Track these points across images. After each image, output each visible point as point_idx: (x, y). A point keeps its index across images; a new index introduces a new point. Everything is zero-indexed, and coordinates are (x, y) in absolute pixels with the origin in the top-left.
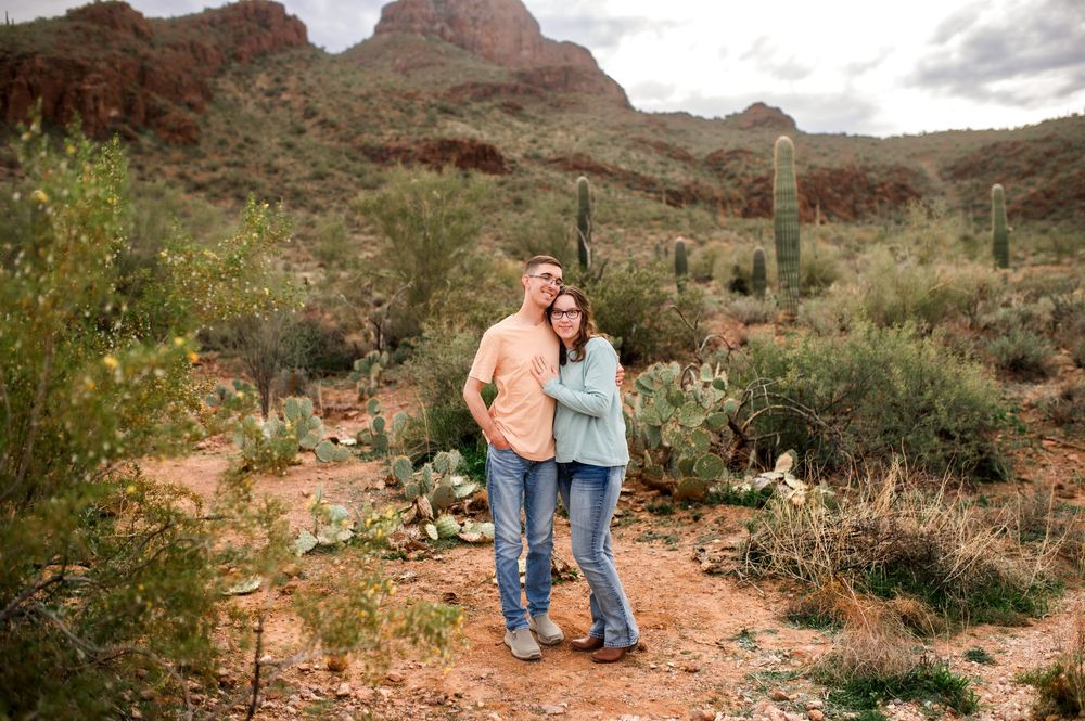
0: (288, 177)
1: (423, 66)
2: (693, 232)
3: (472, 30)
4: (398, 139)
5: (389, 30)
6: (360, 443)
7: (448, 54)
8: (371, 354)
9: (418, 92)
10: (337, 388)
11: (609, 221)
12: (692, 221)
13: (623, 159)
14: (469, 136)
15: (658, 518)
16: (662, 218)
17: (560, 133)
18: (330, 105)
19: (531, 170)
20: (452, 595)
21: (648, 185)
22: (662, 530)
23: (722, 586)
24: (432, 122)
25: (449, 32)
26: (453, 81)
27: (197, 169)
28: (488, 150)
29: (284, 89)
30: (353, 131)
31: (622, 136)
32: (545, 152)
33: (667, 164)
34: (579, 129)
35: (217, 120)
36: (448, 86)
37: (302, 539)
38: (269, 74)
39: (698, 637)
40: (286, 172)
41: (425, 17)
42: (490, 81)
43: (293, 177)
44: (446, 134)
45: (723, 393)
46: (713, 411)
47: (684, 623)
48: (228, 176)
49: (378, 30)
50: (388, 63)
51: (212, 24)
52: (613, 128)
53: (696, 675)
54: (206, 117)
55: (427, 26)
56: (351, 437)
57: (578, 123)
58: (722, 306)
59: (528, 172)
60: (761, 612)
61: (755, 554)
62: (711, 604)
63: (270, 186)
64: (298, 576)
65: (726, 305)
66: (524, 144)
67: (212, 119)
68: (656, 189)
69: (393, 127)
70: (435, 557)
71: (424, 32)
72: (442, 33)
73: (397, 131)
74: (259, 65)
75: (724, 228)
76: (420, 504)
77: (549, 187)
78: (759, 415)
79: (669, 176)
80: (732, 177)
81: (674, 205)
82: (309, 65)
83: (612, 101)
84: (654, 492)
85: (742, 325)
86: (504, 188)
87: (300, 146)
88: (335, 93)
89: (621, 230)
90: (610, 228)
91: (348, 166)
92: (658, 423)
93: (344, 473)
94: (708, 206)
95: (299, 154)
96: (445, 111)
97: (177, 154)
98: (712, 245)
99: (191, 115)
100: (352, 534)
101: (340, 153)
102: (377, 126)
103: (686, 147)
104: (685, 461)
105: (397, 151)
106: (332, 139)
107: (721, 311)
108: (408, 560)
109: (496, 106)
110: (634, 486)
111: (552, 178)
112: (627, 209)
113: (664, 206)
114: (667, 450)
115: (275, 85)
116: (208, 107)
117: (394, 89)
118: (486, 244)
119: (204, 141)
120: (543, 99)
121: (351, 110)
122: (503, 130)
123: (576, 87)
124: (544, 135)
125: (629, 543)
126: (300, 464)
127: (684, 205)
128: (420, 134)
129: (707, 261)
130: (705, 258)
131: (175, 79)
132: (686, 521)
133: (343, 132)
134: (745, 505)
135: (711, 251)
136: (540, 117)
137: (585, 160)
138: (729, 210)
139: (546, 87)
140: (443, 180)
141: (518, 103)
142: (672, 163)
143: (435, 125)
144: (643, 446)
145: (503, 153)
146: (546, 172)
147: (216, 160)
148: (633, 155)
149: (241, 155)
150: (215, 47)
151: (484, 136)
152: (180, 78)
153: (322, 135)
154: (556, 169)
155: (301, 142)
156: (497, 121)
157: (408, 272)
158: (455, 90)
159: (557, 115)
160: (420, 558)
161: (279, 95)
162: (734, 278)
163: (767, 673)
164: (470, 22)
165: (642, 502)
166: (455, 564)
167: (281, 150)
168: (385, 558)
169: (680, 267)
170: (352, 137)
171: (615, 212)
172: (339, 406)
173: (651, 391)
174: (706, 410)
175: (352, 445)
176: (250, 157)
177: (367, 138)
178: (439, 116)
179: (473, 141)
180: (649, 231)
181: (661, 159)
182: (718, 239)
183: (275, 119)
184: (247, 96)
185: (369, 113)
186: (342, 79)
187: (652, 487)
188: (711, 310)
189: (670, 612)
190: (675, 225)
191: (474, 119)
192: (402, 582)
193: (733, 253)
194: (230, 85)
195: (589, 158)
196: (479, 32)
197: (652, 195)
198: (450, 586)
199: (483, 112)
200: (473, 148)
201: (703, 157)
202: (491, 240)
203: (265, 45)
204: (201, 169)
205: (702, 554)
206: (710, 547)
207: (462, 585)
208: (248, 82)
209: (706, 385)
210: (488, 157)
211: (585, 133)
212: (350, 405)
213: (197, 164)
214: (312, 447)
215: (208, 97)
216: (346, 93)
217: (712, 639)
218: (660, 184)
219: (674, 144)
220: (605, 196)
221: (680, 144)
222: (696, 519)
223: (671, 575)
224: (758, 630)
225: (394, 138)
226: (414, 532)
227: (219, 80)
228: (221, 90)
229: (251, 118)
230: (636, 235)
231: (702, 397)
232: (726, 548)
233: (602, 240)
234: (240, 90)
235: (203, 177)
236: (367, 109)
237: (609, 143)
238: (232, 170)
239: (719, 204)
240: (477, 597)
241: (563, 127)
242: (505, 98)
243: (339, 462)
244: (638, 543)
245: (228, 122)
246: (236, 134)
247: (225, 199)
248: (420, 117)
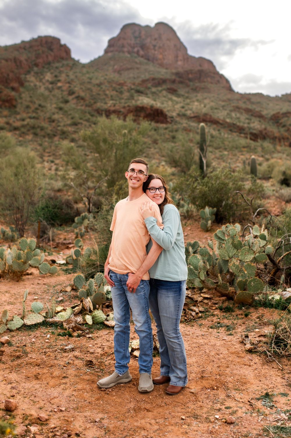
0: (59, 124)
1: (128, 69)
2: (263, 154)
3: (153, 51)
4: (114, 106)
5: (112, 52)
6: (67, 264)
7: (141, 63)
8: (83, 214)
9: (125, 82)
10: (66, 232)
11: (220, 148)
12: (263, 148)
13: (228, 116)
14: (150, 104)
15: (224, 314)
16: (248, 147)
17: (196, 103)
18: (81, 88)
19: (181, 122)
20: (91, 361)
21: (241, 130)
22: (226, 321)
23: (257, 361)
24: (132, 97)
25: (141, 53)
26: (143, 77)
27: (15, 120)
28: (159, 111)
29: (59, 81)
30: (92, 102)
31: (228, 105)
32: (189, 113)
33: (251, 120)
34: (206, 101)
35: (26, 96)
36: (140, 79)
37: (14, 322)
38: (52, 73)
39: (238, 396)
40: (59, 122)
41: (130, 45)
42: (161, 77)
43: (62, 124)
44: (139, 103)
45: (265, 242)
46: (259, 252)
47: (230, 385)
48: (30, 123)
49: (106, 51)
50: (111, 68)
51: (25, 49)
52: (224, 101)
53: (232, 426)
54: (20, 94)
55: (130, 49)
56: (64, 259)
57: (206, 98)
58: (274, 192)
59: (179, 123)
60: (279, 380)
61: (278, 341)
62: (248, 373)
63: (50, 128)
64: (8, 344)
65: (277, 192)
66: (178, 108)
67: (23, 95)
68: (245, 132)
69: (112, 100)
70: (88, 336)
71: (129, 52)
72: (138, 53)
73: (114, 102)
74: (47, 68)
75: (279, 152)
76: (84, 303)
77: (190, 131)
78: (287, 254)
79: (252, 125)
80: (284, 126)
81: (254, 140)
82: (71, 68)
83: (223, 87)
84: (224, 298)
85: (284, 203)
86: (167, 131)
87: (66, 109)
88: (84, 83)
89: (226, 153)
90: (220, 152)
91: (89, 119)
92: (227, 258)
93: (52, 280)
94: (271, 141)
95: (66, 113)
96: (139, 92)
97: (6, 112)
98: (272, 161)
99: (13, 93)
100: (44, 319)
101: (86, 112)
102: (104, 99)
103: (261, 111)
104: (241, 281)
105: (114, 112)
106: (82, 106)
107: (274, 195)
108: (72, 337)
109: (164, 89)
110: (213, 294)
111: (192, 126)
112: (229, 142)
113: (248, 141)
114: (232, 274)
115: (55, 79)
116: (21, 89)
117: (113, 81)
118: (157, 159)
119: (19, 106)
120: (188, 86)
121: (92, 91)
122: (167, 101)
123: (205, 80)
124: (188, 104)
125: (205, 329)
126: (31, 274)
127: (259, 140)
128: (125, 103)
129: (270, 169)
130: (269, 167)
131: (6, 75)
132: (240, 317)
133: (87, 102)
134: (276, 308)
135: (272, 164)
136: (186, 95)
137: (208, 117)
138: (282, 143)
139: (190, 80)
140: (126, 123)
141: (175, 88)
142: (253, 119)
143: (133, 99)
144: (218, 271)
145: (167, 113)
146: (189, 123)
147: (24, 115)
148: (233, 115)
149: (37, 113)
150: (26, 60)
151: (158, 105)
152: (8, 75)
153: (77, 103)
154: (194, 121)
155: (66, 107)
156: (165, 97)
157: (106, 171)
158: (144, 81)
159: (195, 94)
160: (79, 336)
161: (56, 84)
162: (282, 178)
163: (278, 428)
164: (152, 47)
165: (216, 304)
166: (99, 341)
167: (56, 111)
168: (59, 335)
169: (253, 171)
170: (92, 105)
171: (223, 143)
172: (65, 242)
173: (223, 240)
174: (254, 252)
175: (63, 264)
176: (41, 114)
177: (99, 105)
178: (135, 95)
179: (152, 107)
180: (240, 153)
181: (247, 116)
182: (276, 158)
183: (54, 96)
184: (41, 84)
185: (101, 93)
186: (87, 76)
187: (223, 295)
188: (268, 194)
189: (222, 378)
190: (254, 150)
191: (153, 96)
192: (65, 351)
193: (283, 165)
194: (33, 79)
195: (211, 116)
196: (156, 52)
197: (242, 135)
198: (92, 355)
199: (157, 92)
200: (152, 110)
201: (269, 116)
202: (159, 157)
203: (50, 59)
204: (17, 120)
205: (247, 339)
206: (253, 334)
207: (99, 355)
208: (42, 77)
209: (256, 237)
210: (160, 115)
211: (209, 103)
212: (70, 241)
213: (15, 118)
214: (37, 265)
215: (22, 84)
216: (89, 83)
217: (246, 398)
218: (247, 130)
219: (255, 109)
220: (218, 135)
221: (258, 109)
222: (246, 315)
223: (226, 352)
224: (275, 393)
225: (113, 105)
226: (79, 319)
227: (28, 76)
228: (28, 81)
229: (42, 95)
230: (234, 155)
231: (252, 243)
232: (262, 336)
233: (216, 158)
234: (37, 81)
235: (18, 124)
236: (100, 91)
237: (221, 108)
238: (32, 121)
239: (277, 140)
240: (107, 363)
241: (197, 100)
242: (169, 86)
243: (52, 274)
244: (211, 330)
245: (31, 97)
246: (35, 103)
247: (28, 134)
248: (126, 95)
